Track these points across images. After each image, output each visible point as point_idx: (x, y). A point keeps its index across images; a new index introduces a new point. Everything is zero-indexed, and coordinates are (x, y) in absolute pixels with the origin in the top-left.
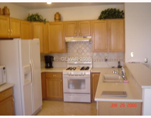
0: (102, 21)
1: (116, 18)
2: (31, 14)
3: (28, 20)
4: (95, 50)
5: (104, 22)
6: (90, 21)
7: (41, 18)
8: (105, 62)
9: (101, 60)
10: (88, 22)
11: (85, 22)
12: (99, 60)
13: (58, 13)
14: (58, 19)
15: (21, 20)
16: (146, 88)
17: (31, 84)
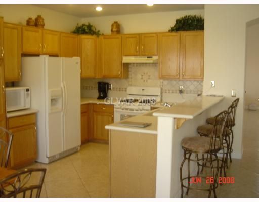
0: (174, 34)
1: (193, 30)
2: (80, 25)
3: (74, 32)
4: (162, 76)
5: (176, 36)
6: (157, 34)
7: (94, 30)
8: (179, 94)
9: (174, 92)
10: (154, 35)
11: (150, 35)
12: (171, 92)
13: (116, 23)
14: (116, 31)
15: (62, 33)
16: (161, 116)
17: (62, 113)
